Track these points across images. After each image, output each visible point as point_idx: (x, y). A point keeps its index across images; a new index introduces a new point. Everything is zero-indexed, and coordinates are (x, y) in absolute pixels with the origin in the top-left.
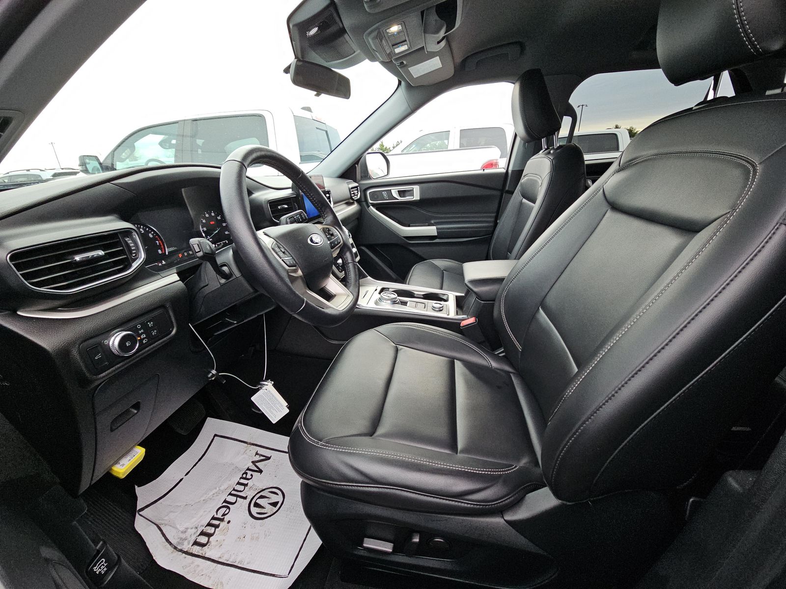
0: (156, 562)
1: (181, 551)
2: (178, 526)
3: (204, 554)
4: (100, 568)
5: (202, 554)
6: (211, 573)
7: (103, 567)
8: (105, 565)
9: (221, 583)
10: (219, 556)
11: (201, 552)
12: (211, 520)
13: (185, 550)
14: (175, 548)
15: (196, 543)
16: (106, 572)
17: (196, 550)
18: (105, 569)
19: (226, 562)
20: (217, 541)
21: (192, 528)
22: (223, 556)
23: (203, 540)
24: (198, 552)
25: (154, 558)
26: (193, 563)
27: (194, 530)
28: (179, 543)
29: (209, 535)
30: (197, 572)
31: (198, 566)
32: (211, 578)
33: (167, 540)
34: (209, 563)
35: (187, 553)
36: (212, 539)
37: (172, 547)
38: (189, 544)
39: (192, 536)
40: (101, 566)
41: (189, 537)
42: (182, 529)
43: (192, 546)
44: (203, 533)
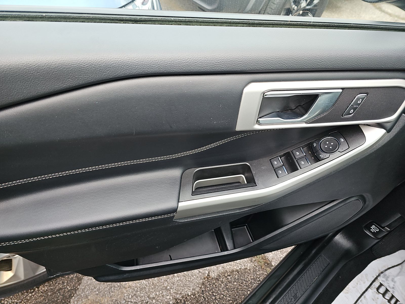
0: (374, 260)
1: (379, 275)
2: (399, 277)
3: (372, 288)
4: (374, 229)
5: (372, 287)
6: (357, 289)
7: (374, 230)
8: (375, 231)
9: (348, 293)
10: (366, 297)
11: (374, 287)
12: (396, 299)
13: (378, 278)
14: (382, 273)
15: (381, 285)
16: (371, 232)
17: (376, 284)
18: (373, 231)
19: (360, 299)
20: (378, 298)
21: (394, 285)
22: (365, 299)
23: (382, 290)
24: (374, 285)
25: (378, 259)
26: (368, 280)
27: (392, 285)
28: (385, 275)
29: (384, 295)
30: (361, 281)
31: (364, 283)
32: (353, 288)
33: (389, 268)
34: (364, 290)
35: (376, 278)
36: (381, 295)
37: (383, 271)
38: (382, 281)
39: (388, 284)
40: (375, 229)
41: (388, 282)
42: (396, 279)
43: (380, 283)
44: (387, 291)
